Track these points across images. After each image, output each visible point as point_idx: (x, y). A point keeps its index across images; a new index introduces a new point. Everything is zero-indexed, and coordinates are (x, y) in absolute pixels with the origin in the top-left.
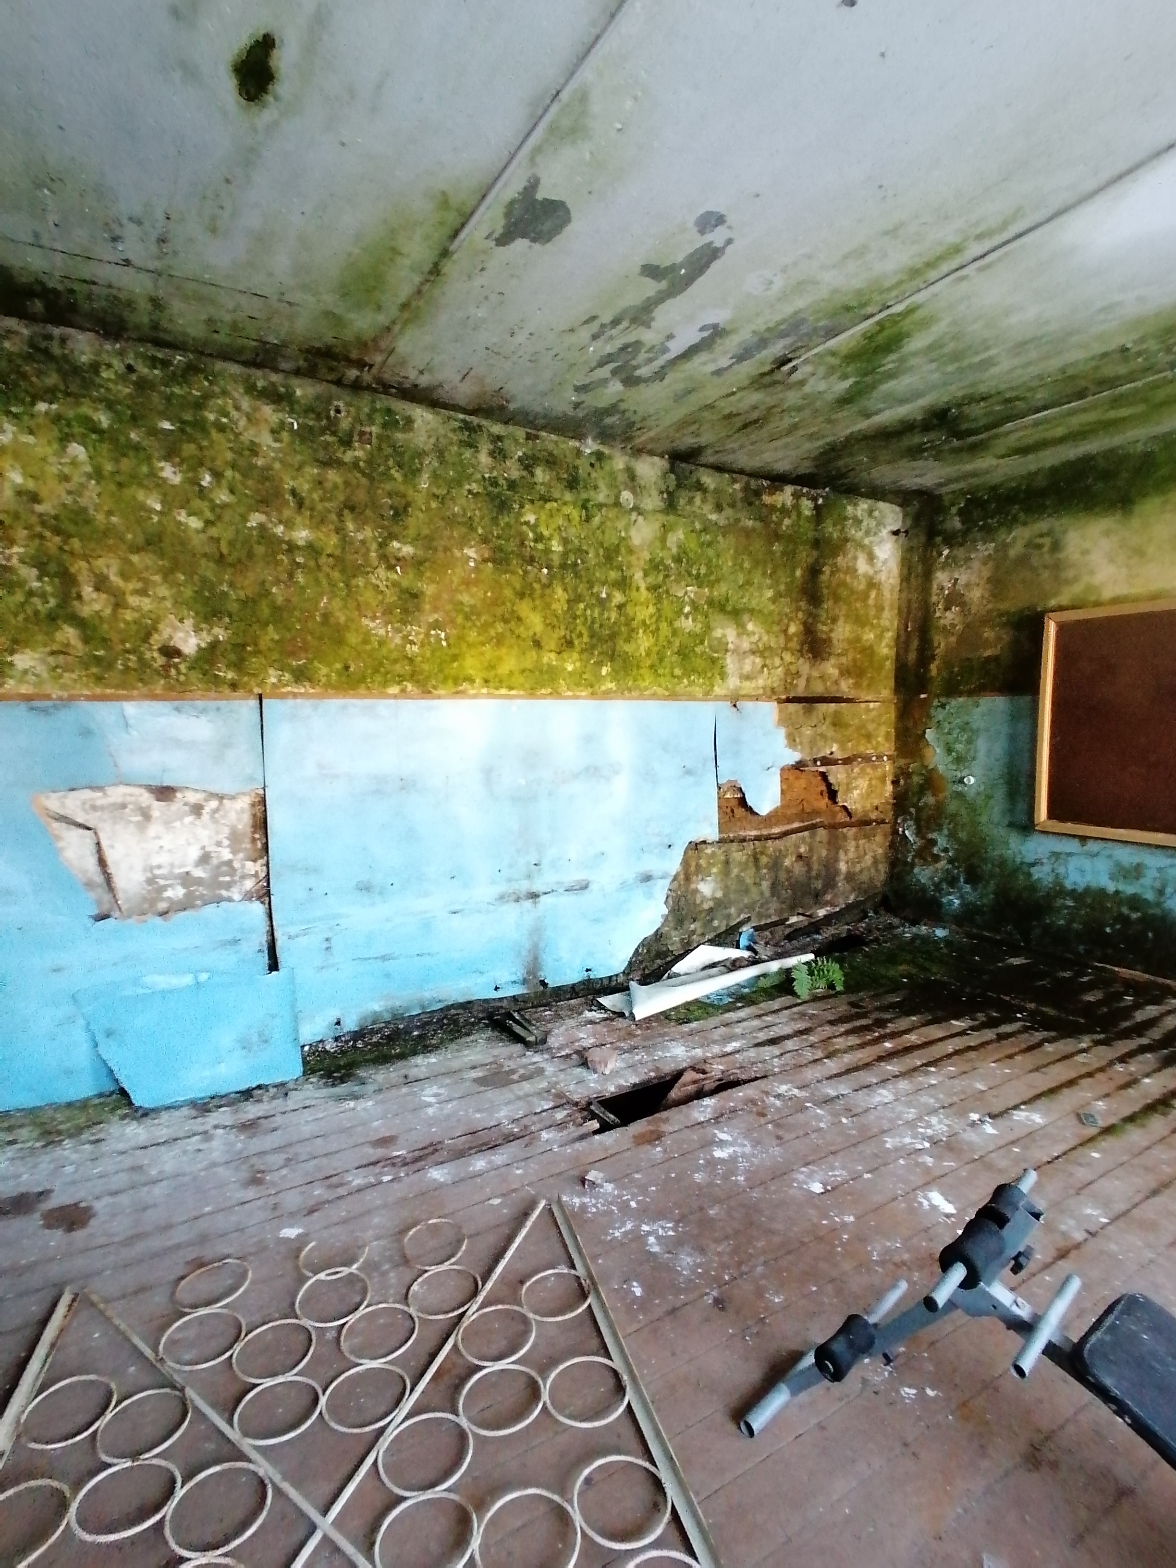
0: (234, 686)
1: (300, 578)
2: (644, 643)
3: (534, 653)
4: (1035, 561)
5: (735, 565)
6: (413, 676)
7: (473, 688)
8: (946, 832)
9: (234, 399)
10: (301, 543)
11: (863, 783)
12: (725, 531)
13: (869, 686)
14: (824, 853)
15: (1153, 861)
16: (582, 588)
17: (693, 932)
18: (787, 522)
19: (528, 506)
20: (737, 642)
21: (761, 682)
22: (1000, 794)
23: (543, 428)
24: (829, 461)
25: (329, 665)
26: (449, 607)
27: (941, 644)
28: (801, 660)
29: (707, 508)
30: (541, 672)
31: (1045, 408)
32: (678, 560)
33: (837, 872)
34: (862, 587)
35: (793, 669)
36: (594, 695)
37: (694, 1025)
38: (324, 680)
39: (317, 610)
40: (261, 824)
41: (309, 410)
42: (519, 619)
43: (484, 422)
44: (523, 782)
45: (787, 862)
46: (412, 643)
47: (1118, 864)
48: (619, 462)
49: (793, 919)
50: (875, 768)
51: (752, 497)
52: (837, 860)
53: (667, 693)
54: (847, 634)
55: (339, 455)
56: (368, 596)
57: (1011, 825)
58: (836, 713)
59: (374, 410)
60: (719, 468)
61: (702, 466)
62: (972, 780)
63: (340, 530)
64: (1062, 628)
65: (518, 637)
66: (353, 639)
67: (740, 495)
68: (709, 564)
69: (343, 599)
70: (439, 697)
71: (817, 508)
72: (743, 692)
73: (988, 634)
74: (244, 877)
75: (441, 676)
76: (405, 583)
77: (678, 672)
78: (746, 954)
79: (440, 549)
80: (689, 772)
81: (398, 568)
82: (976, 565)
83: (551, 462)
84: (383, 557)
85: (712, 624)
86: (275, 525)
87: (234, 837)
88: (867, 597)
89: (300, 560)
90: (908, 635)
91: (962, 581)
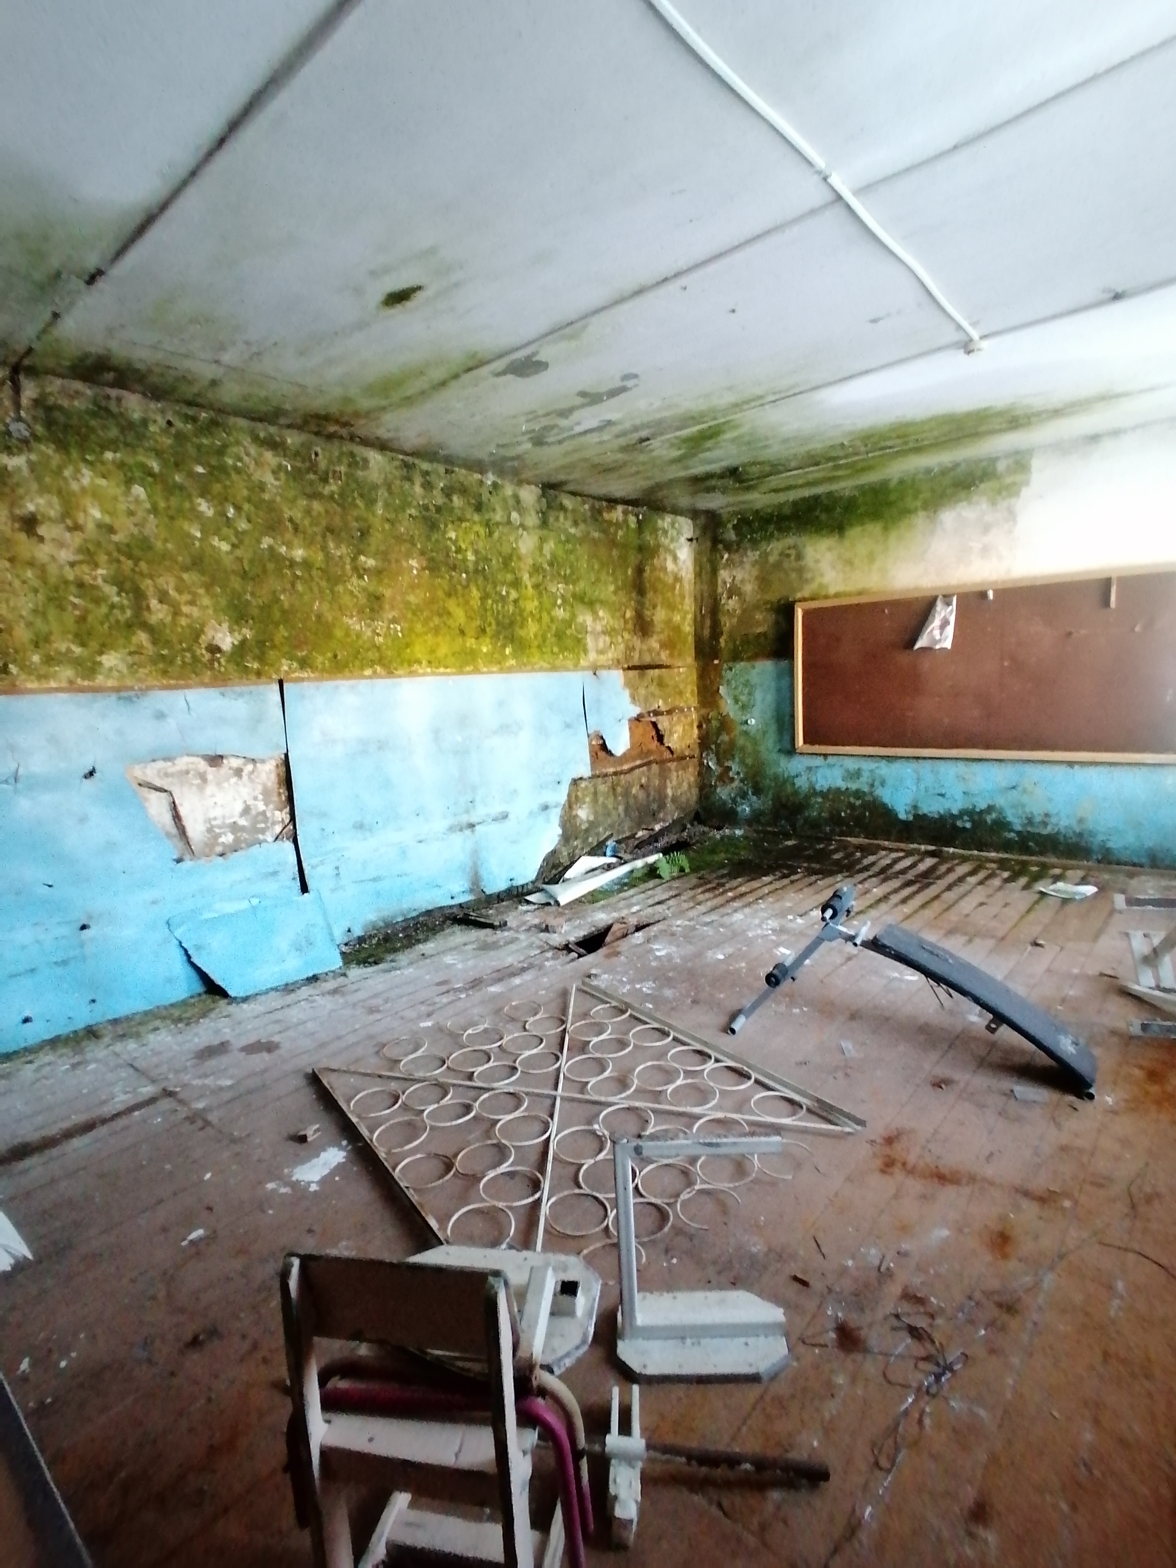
0: (259, 674)
1: (300, 587)
2: (532, 629)
3: (460, 639)
4: (786, 565)
5: (588, 567)
6: (381, 661)
7: (421, 668)
8: (737, 760)
9: (245, 447)
10: (298, 559)
11: (679, 729)
12: (581, 541)
13: (680, 655)
14: (657, 782)
15: (867, 766)
16: (489, 588)
17: (577, 846)
18: (620, 533)
19: (450, 526)
20: (593, 625)
21: (610, 655)
22: (773, 729)
23: (457, 465)
24: (652, 493)
25: (323, 654)
26: (402, 606)
27: (727, 623)
28: (635, 637)
29: (568, 524)
30: (466, 653)
31: (794, 469)
32: (551, 564)
33: (666, 796)
34: (671, 581)
35: (630, 644)
36: (501, 671)
37: (602, 902)
38: (320, 666)
39: (312, 611)
40: (287, 782)
41: (297, 454)
42: (449, 613)
43: (417, 461)
44: (459, 739)
45: (634, 791)
46: (378, 635)
47: (847, 771)
48: (508, 490)
49: (640, 834)
50: (686, 717)
51: (596, 514)
52: (665, 787)
53: (549, 666)
54: (663, 617)
55: (320, 489)
56: (346, 600)
57: (780, 751)
58: (660, 678)
59: (342, 454)
60: (574, 494)
61: (565, 492)
62: (753, 721)
63: (324, 548)
64: (807, 614)
65: (450, 628)
66: (339, 633)
67: (589, 514)
68: (571, 567)
69: (331, 603)
70: (400, 676)
71: (638, 521)
72: (599, 664)
73: (759, 616)
74: (274, 823)
75: (399, 660)
76: (371, 589)
77: (556, 649)
78: (614, 860)
79: (393, 561)
80: (568, 726)
81: (365, 576)
82: (748, 566)
83: (464, 491)
84: (355, 569)
85: (577, 613)
86: (280, 546)
87: (266, 793)
88: (674, 588)
89: (299, 573)
90: (703, 616)
91: (739, 577)
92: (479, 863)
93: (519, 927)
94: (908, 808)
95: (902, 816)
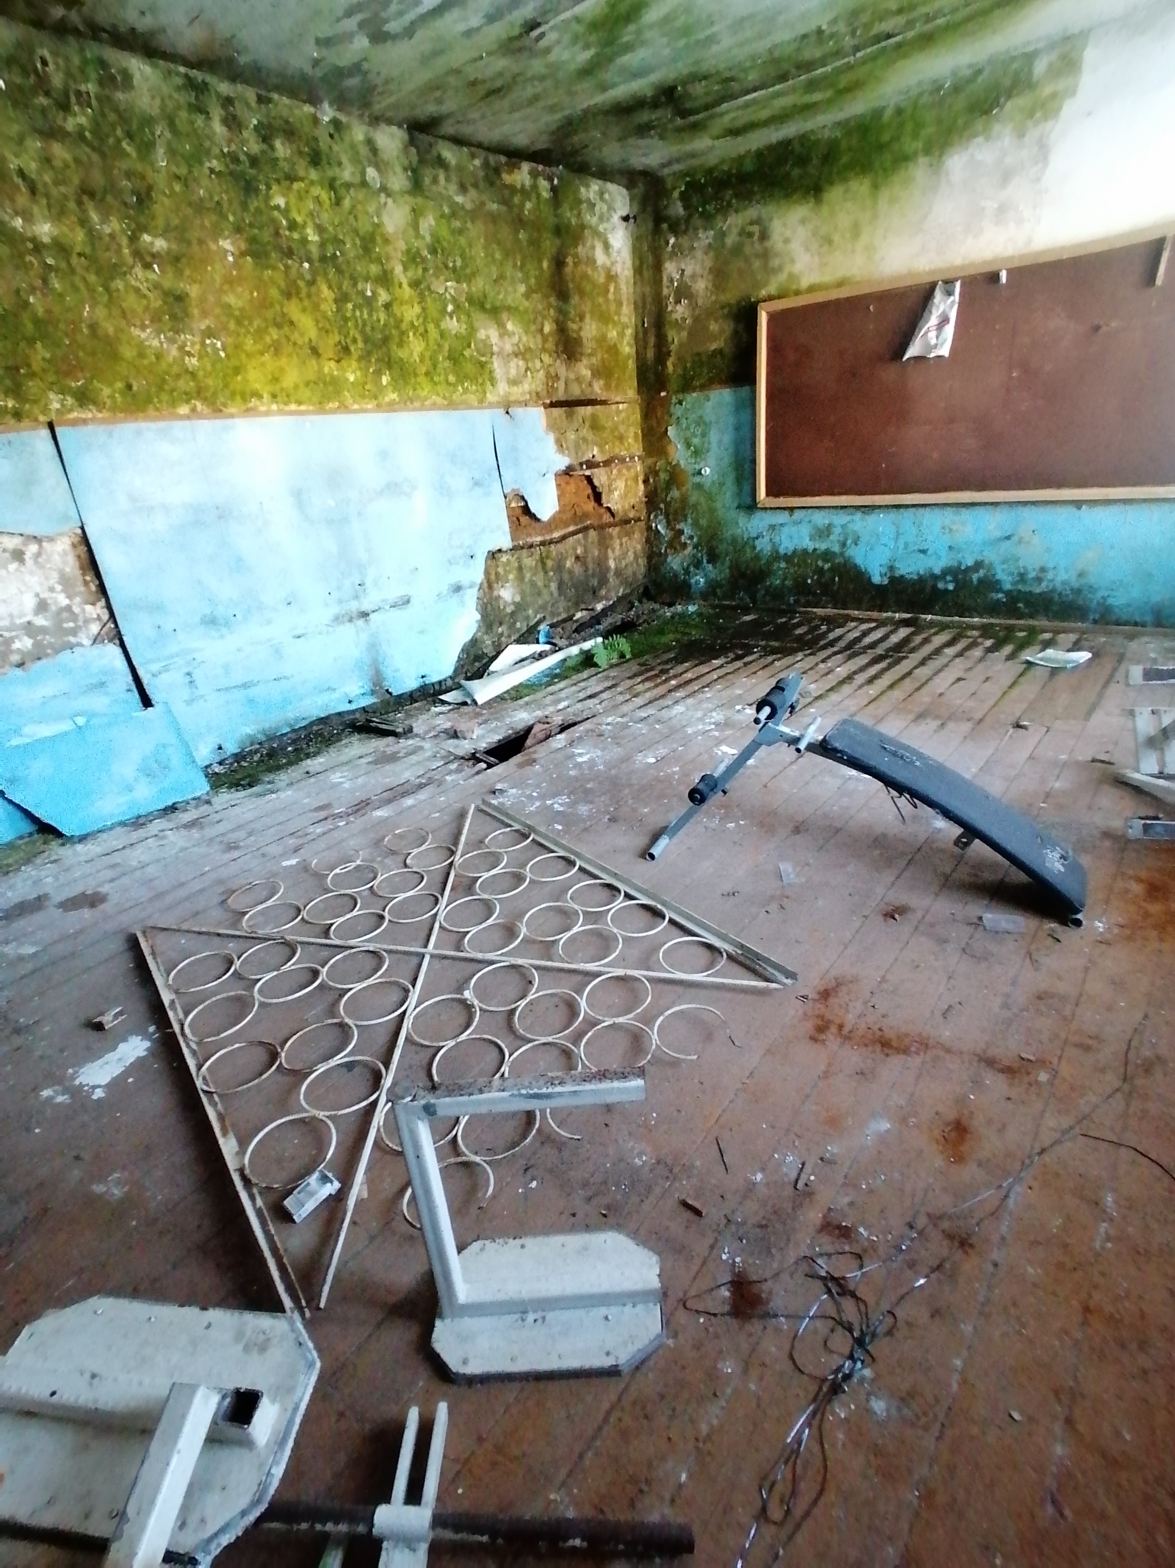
0: (16, 416)
1: (56, 283)
2: (415, 348)
3: (314, 362)
4: (747, 249)
5: (486, 256)
6: (199, 393)
7: (263, 404)
8: (690, 521)
10: (45, 239)
11: (620, 484)
12: (474, 215)
13: (617, 387)
14: (596, 553)
15: (839, 519)
16: (346, 285)
17: (502, 634)
18: (528, 205)
19: (275, 187)
20: (500, 343)
21: (526, 387)
22: (730, 481)
23: (277, 89)
24: (567, 135)
25: (110, 384)
26: (218, 311)
27: (675, 338)
28: (558, 361)
29: (453, 188)
30: (325, 383)
31: (755, 89)
32: (433, 251)
33: (608, 569)
34: (602, 280)
35: (553, 371)
36: (379, 408)
37: (526, 699)
38: (108, 402)
39: (81, 320)
40: (91, 564)
42: (292, 323)
43: (208, 78)
44: (332, 503)
45: (568, 564)
46: (189, 354)
47: (815, 527)
48: (358, 133)
49: (579, 615)
50: (629, 469)
51: (492, 176)
52: (606, 558)
53: (446, 403)
54: (594, 332)
55: (60, 122)
56: (130, 301)
57: (739, 507)
58: (594, 417)
59: (84, 61)
60: (458, 141)
61: (443, 137)
62: (708, 470)
63: (84, 222)
64: (772, 318)
65: (295, 344)
66: (128, 353)
67: (481, 174)
68: (463, 256)
69: (106, 306)
70: (232, 416)
71: (554, 189)
72: (512, 398)
73: (714, 327)
74: (87, 621)
75: (227, 393)
76: (167, 284)
77: (452, 378)
78: (548, 647)
79: (194, 241)
80: (477, 484)
81: (155, 266)
82: (699, 254)
83: (289, 131)
84: (137, 254)
85: (476, 324)
87: (65, 581)
88: (608, 291)
89: (50, 261)
90: (646, 331)
91: (688, 271)
92: (380, 659)
93: (426, 733)
94: (884, 571)
95: (876, 579)
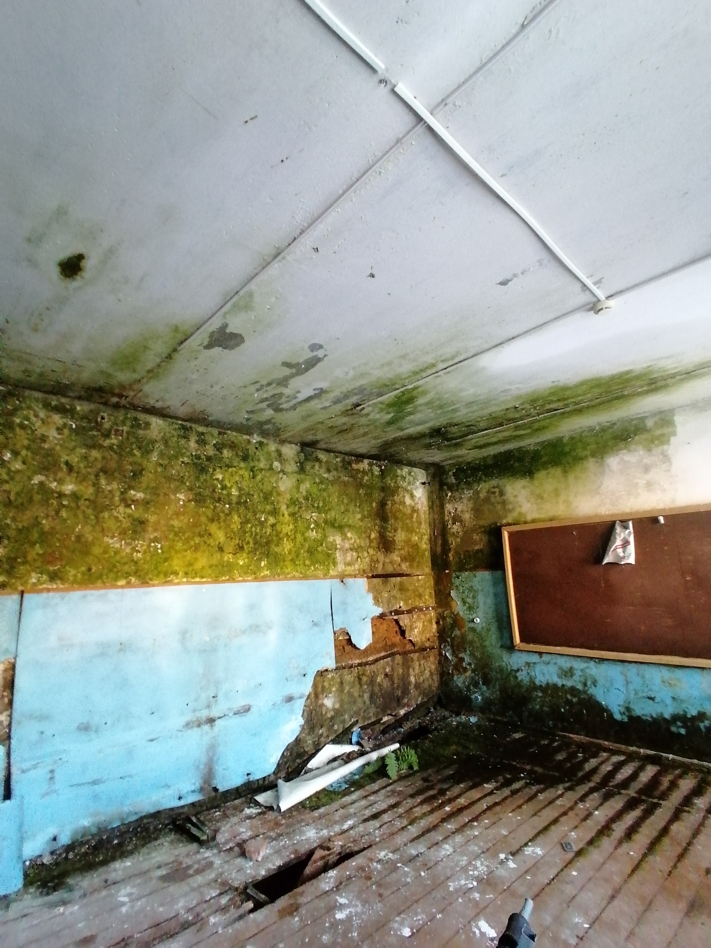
0: (3, 586)
1: (64, 514)
2: (287, 546)
3: (219, 555)
4: (493, 499)
5: (338, 501)
6: (136, 573)
7: (177, 578)
8: (468, 652)
9: (35, 411)
10: (67, 492)
11: (420, 625)
12: (333, 483)
13: (418, 567)
14: (401, 671)
15: (578, 665)
16: (249, 515)
17: (321, 735)
18: (366, 478)
19: (218, 470)
20: (342, 544)
21: (357, 566)
22: (494, 628)
23: (228, 429)
24: (386, 449)
25: (77, 568)
26: (164, 529)
27: (453, 542)
28: (379, 553)
29: (322, 471)
30: (223, 566)
31: (486, 429)
32: (306, 499)
33: (409, 683)
34: (409, 512)
35: (375, 558)
36: (256, 579)
37: (322, 810)
38: (71, 578)
39: (73, 533)
40: (10, 684)
41: (84, 418)
42: (210, 534)
43: (193, 426)
44: (208, 639)
45: (379, 679)
47: (561, 668)
48: (272, 447)
49: (385, 719)
50: (425, 615)
51: (346, 465)
52: (409, 676)
53: (301, 576)
54: (403, 538)
55: (101, 442)
56: (111, 524)
57: (502, 646)
58: (401, 584)
59: (126, 418)
60: (328, 450)
61: (318, 449)
62: (478, 620)
63: (95, 484)
64: (511, 535)
65: (209, 545)
66: (96, 550)
67: (340, 465)
68: (324, 500)
69: (93, 526)
70: (154, 586)
71: (382, 471)
72: (346, 573)
73: (476, 537)
75: (155, 572)
76: (136, 515)
77: (307, 562)
78: (356, 748)
79: (162, 494)
80: (315, 624)
81: (133, 507)
82: (465, 501)
83: (233, 446)
84: (124, 500)
85: (327, 534)
86: (51, 482)
88: (412, 517)
89: (65, 503)
90: (436, 537)
91: (459, 509)
92: (215, 759)
93: (225, 843)
94: (623, 710)
95: (618, 717)
